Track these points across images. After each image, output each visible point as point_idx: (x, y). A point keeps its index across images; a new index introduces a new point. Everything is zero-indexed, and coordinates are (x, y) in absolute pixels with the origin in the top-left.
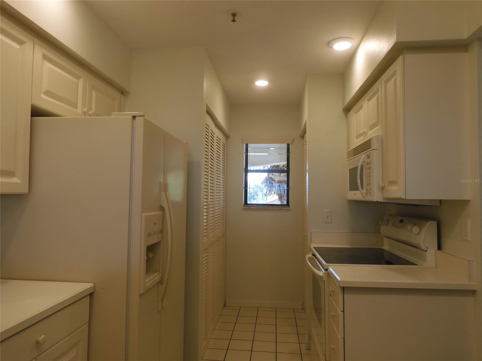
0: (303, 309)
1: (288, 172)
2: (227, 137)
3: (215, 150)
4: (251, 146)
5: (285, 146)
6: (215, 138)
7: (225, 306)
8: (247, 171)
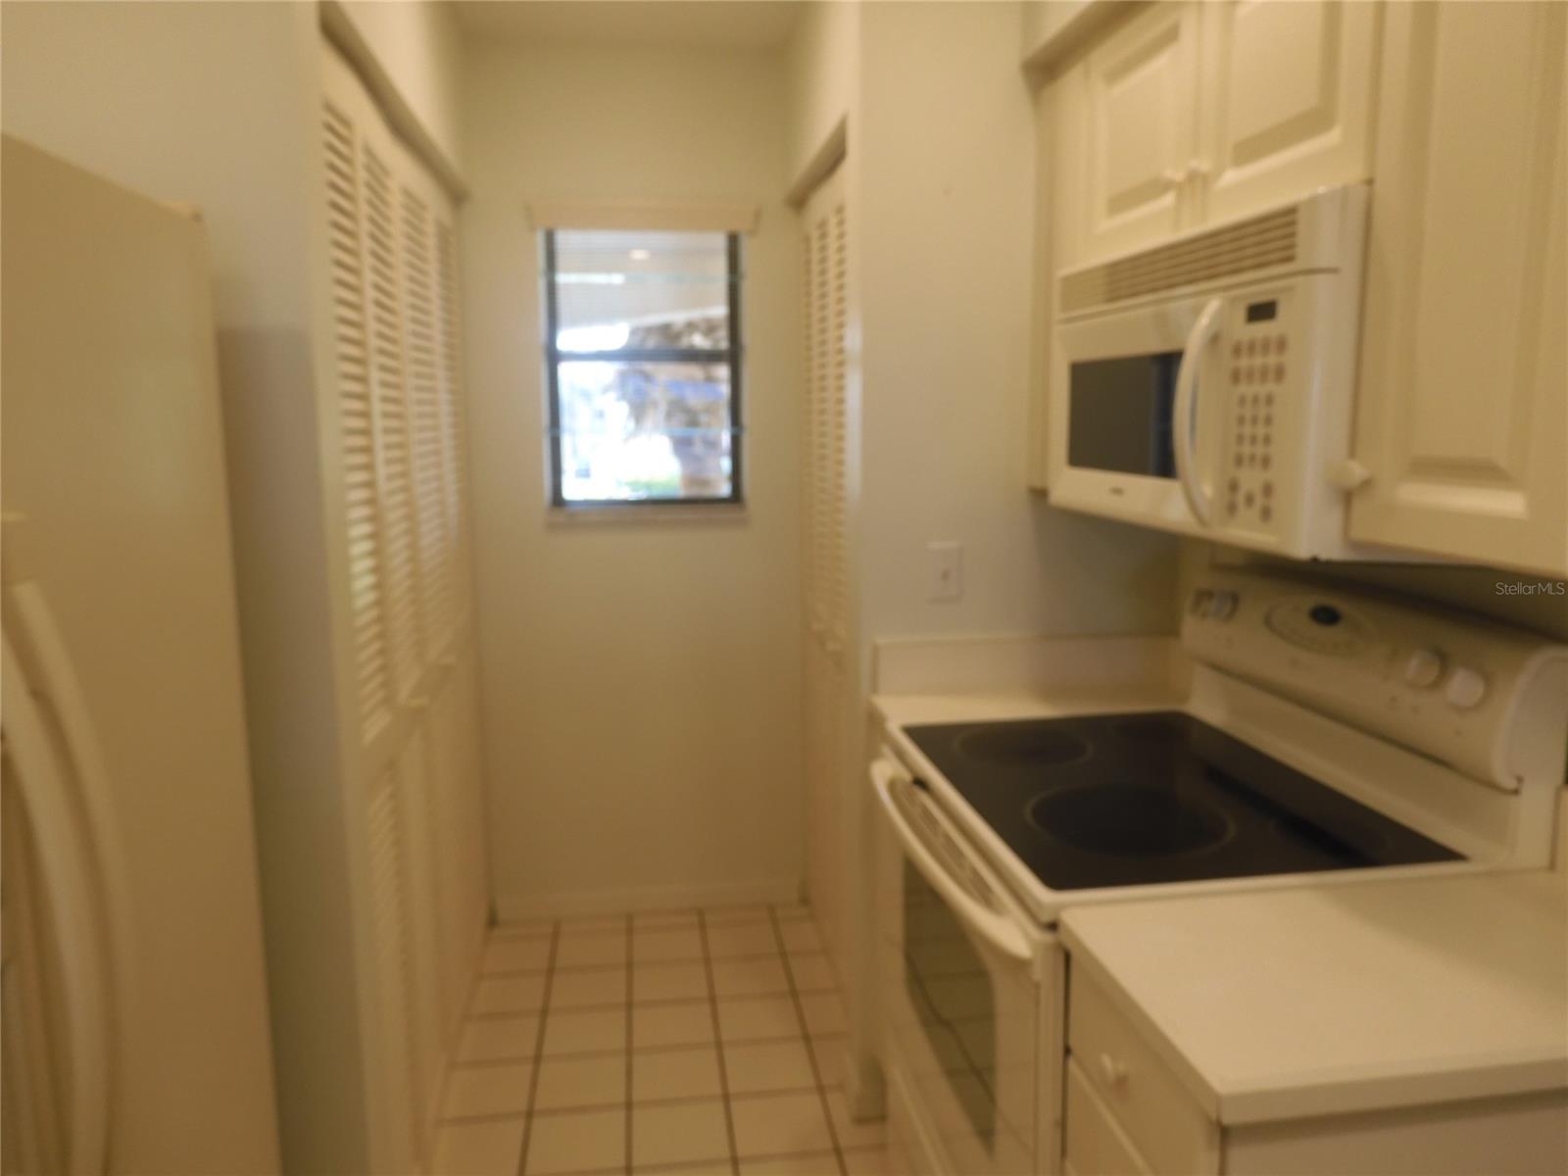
0: (805, 901)
1: (733, 356)
2: (456, 195)
3: (400, 257)
4: (566, 240)
5: (720, 242)
6: (396, 199)
7: (492, 922)
8: (554, 358)
